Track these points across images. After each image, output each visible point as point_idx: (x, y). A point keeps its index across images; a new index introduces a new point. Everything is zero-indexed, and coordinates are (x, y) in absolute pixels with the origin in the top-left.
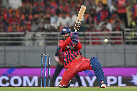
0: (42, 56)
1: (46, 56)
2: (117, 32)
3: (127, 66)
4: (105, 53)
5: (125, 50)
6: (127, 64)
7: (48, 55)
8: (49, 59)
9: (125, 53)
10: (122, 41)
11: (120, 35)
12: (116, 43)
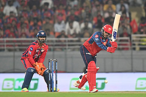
2: (125, 38)
4: (112, 58)
7: (55, 60)
8: (56, 64)
9: (132, 58)
10: (129, 47)
11: (127, 41)
12: (123, 49)
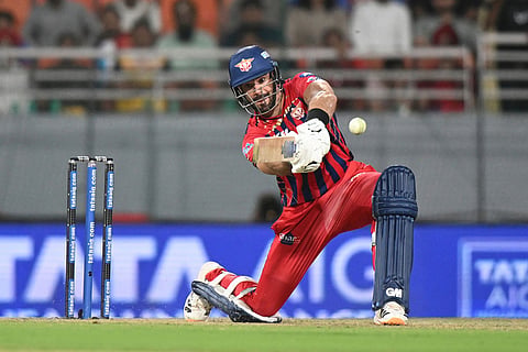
0: (72, 168)
1: (92, 164)
3: (490, 217)
5: (480, 138)
6: (489, 207)
7: (105, 159)
8: (106, 179)
9: (480, 154)
10: (466, 95)
11: (457, 64)
